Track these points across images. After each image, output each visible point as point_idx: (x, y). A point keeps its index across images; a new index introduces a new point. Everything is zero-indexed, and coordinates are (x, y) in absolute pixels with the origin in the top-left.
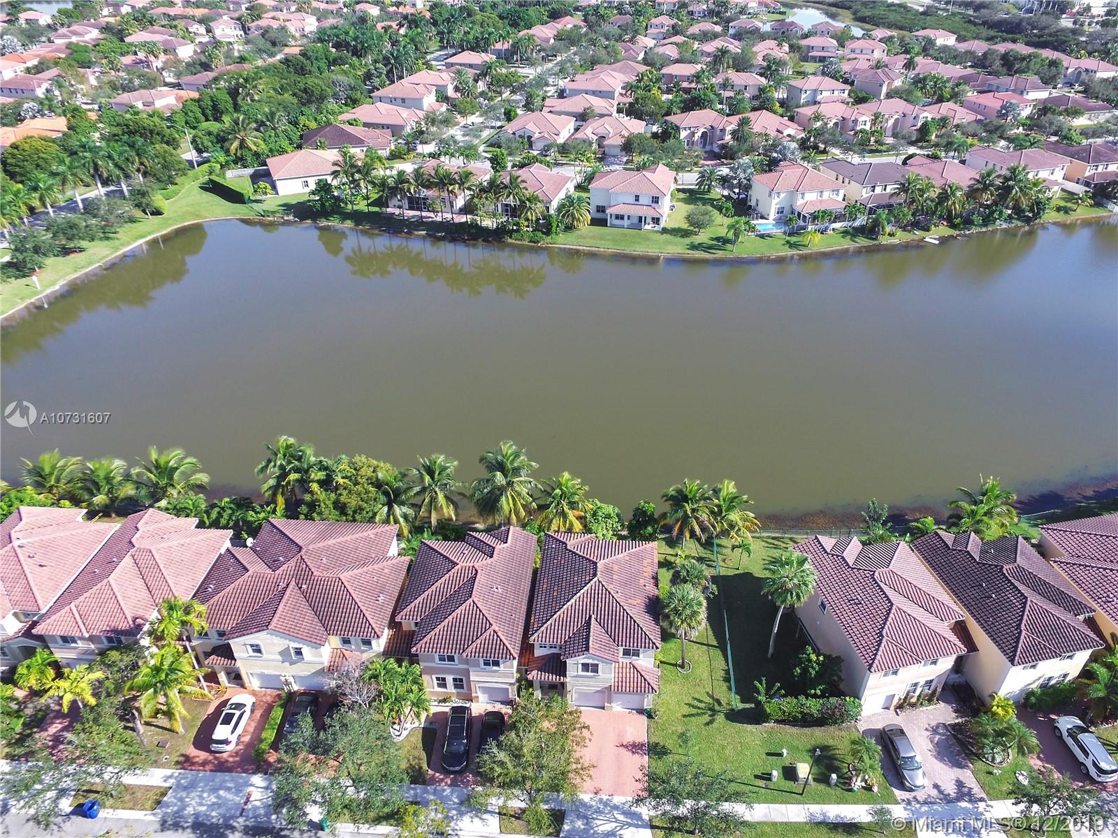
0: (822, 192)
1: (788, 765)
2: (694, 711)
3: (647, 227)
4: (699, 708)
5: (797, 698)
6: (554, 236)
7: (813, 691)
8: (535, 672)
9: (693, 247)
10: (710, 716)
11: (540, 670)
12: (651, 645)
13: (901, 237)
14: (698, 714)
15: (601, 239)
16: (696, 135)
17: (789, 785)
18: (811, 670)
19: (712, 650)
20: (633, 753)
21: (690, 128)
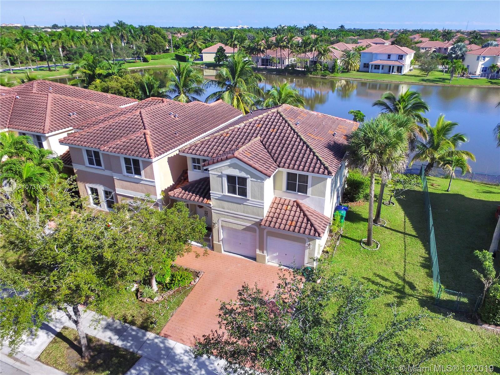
2: (374, 288)
3: (393, 73)
4: (381, 286)
6: (336, 74)
8: (178, 190)
9: (423, 80)
10: (397, 297)
11: (185, 189)
12: (322, 170)
14: (379, 292)
15: (364, 76)
19: (408, 239)
21: (426, 48)
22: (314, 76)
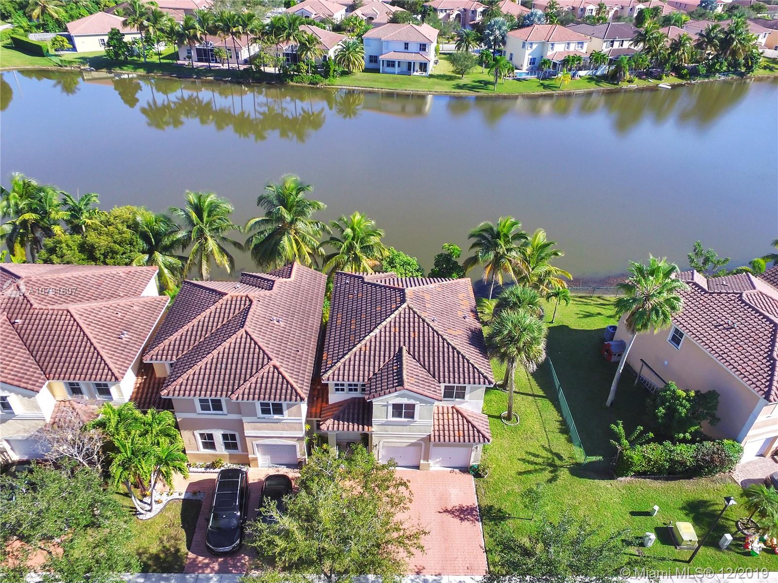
0: (569, 44)
1: (661, 525)
2: (531, 467)
3: (415, 73)
4: (536, 464)
5: (661, 444)
6: (331, 79)
7: (681, 435)
8: (330, 422)
9: (459, 87)
10: (551, 472)
11: (337, 418)
12: (482, 380)
13: (638, 83)
14: (536, 471)
15: (374, 81)
16: (451, 17)
17: (668, 550)
18: (680, 408)
19: (539, 400)
20: (462, 519)
21: (446, 10)
22: (298, 84)
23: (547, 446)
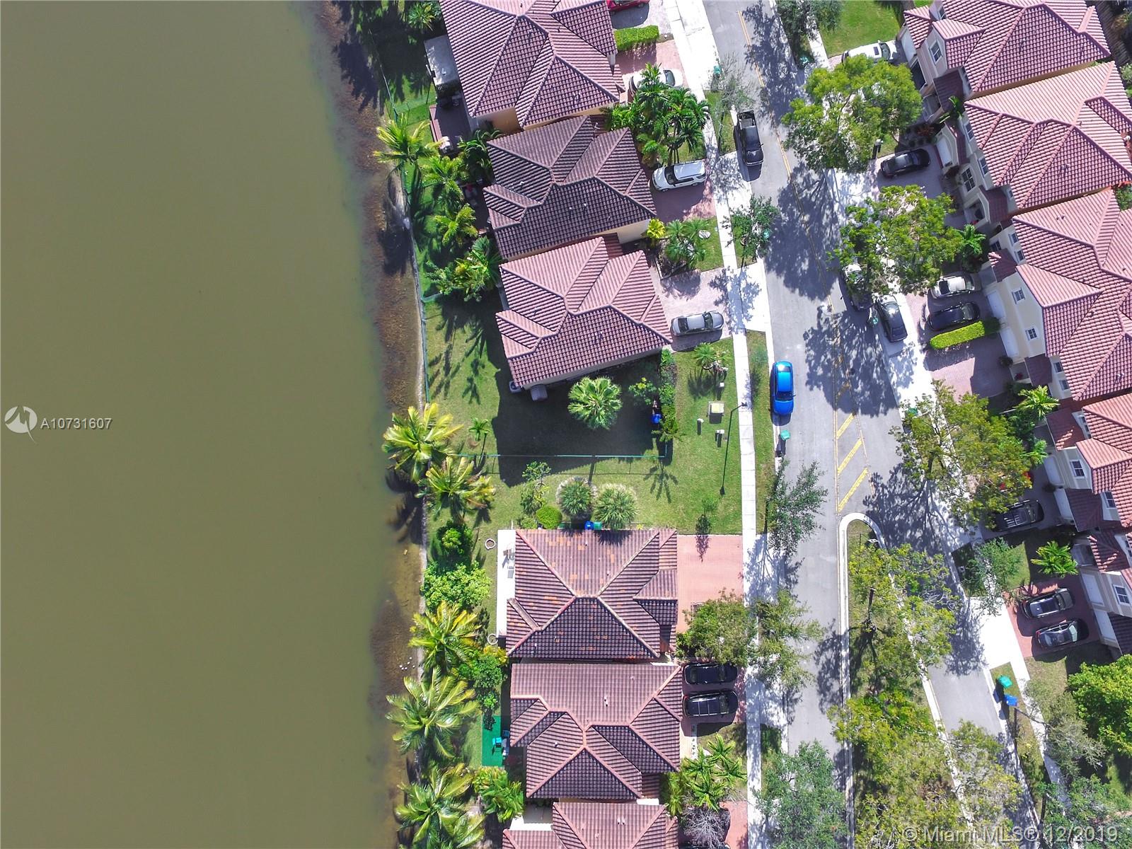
1: (708, 419)
4: (661, 488)
10: (667, 478)
14: (667, 489)
17: (725, 421)
19: (596, 471)
20: (707, 547)
23: (644, 476)
